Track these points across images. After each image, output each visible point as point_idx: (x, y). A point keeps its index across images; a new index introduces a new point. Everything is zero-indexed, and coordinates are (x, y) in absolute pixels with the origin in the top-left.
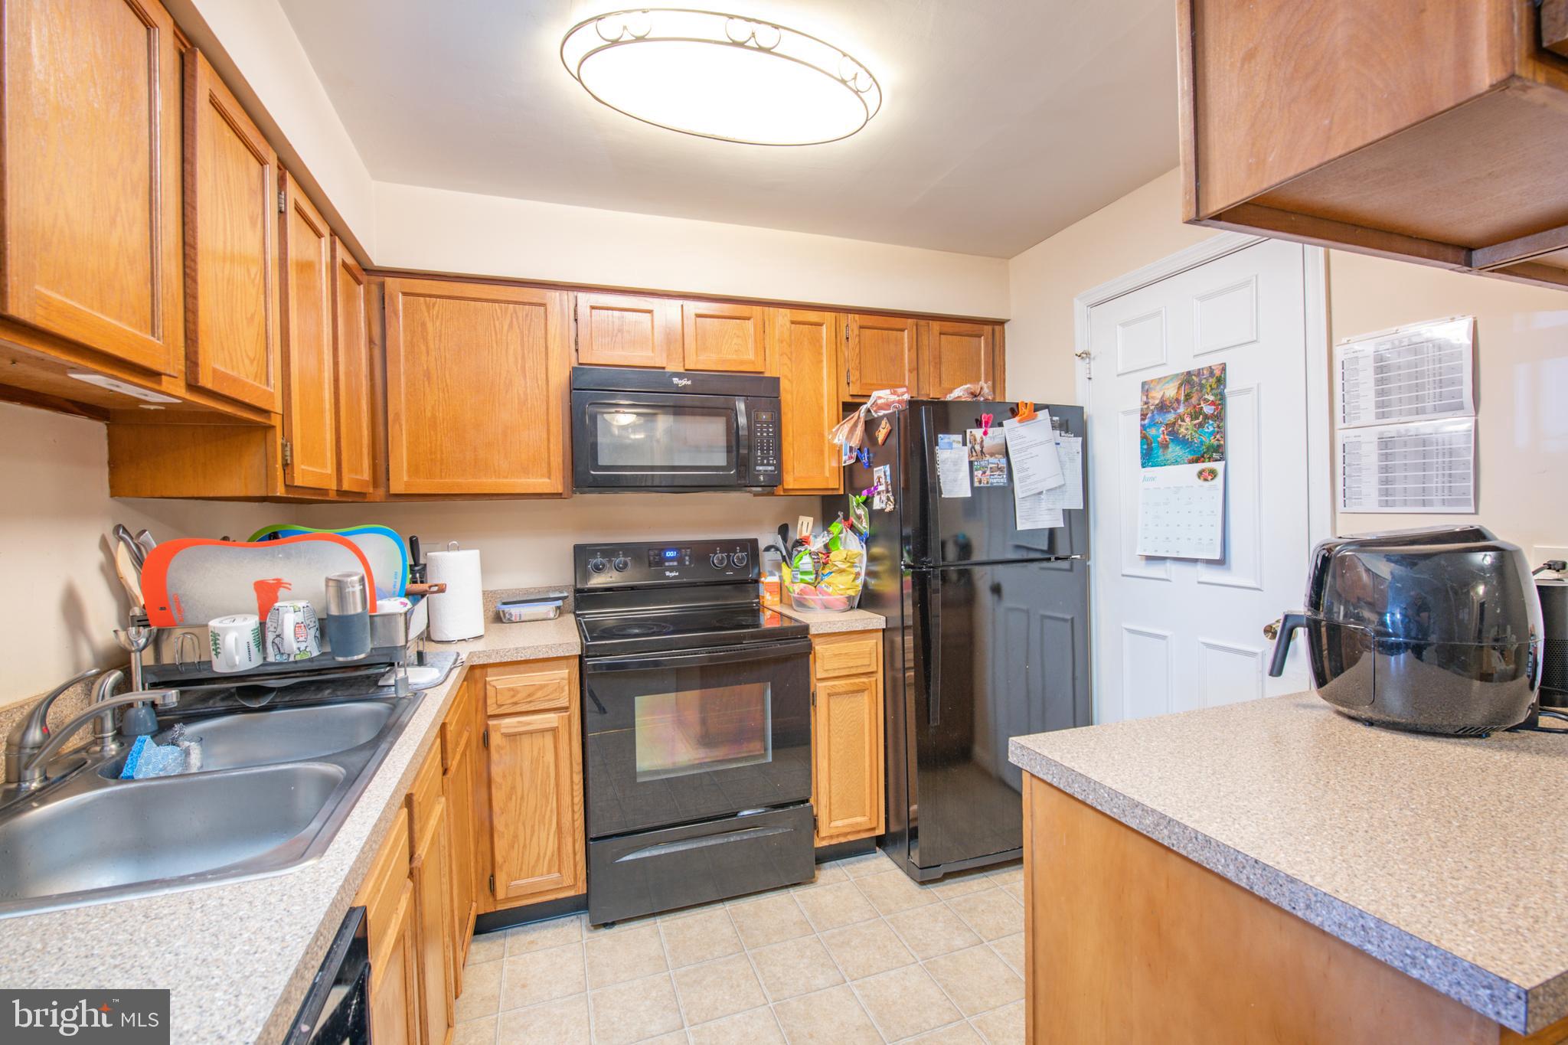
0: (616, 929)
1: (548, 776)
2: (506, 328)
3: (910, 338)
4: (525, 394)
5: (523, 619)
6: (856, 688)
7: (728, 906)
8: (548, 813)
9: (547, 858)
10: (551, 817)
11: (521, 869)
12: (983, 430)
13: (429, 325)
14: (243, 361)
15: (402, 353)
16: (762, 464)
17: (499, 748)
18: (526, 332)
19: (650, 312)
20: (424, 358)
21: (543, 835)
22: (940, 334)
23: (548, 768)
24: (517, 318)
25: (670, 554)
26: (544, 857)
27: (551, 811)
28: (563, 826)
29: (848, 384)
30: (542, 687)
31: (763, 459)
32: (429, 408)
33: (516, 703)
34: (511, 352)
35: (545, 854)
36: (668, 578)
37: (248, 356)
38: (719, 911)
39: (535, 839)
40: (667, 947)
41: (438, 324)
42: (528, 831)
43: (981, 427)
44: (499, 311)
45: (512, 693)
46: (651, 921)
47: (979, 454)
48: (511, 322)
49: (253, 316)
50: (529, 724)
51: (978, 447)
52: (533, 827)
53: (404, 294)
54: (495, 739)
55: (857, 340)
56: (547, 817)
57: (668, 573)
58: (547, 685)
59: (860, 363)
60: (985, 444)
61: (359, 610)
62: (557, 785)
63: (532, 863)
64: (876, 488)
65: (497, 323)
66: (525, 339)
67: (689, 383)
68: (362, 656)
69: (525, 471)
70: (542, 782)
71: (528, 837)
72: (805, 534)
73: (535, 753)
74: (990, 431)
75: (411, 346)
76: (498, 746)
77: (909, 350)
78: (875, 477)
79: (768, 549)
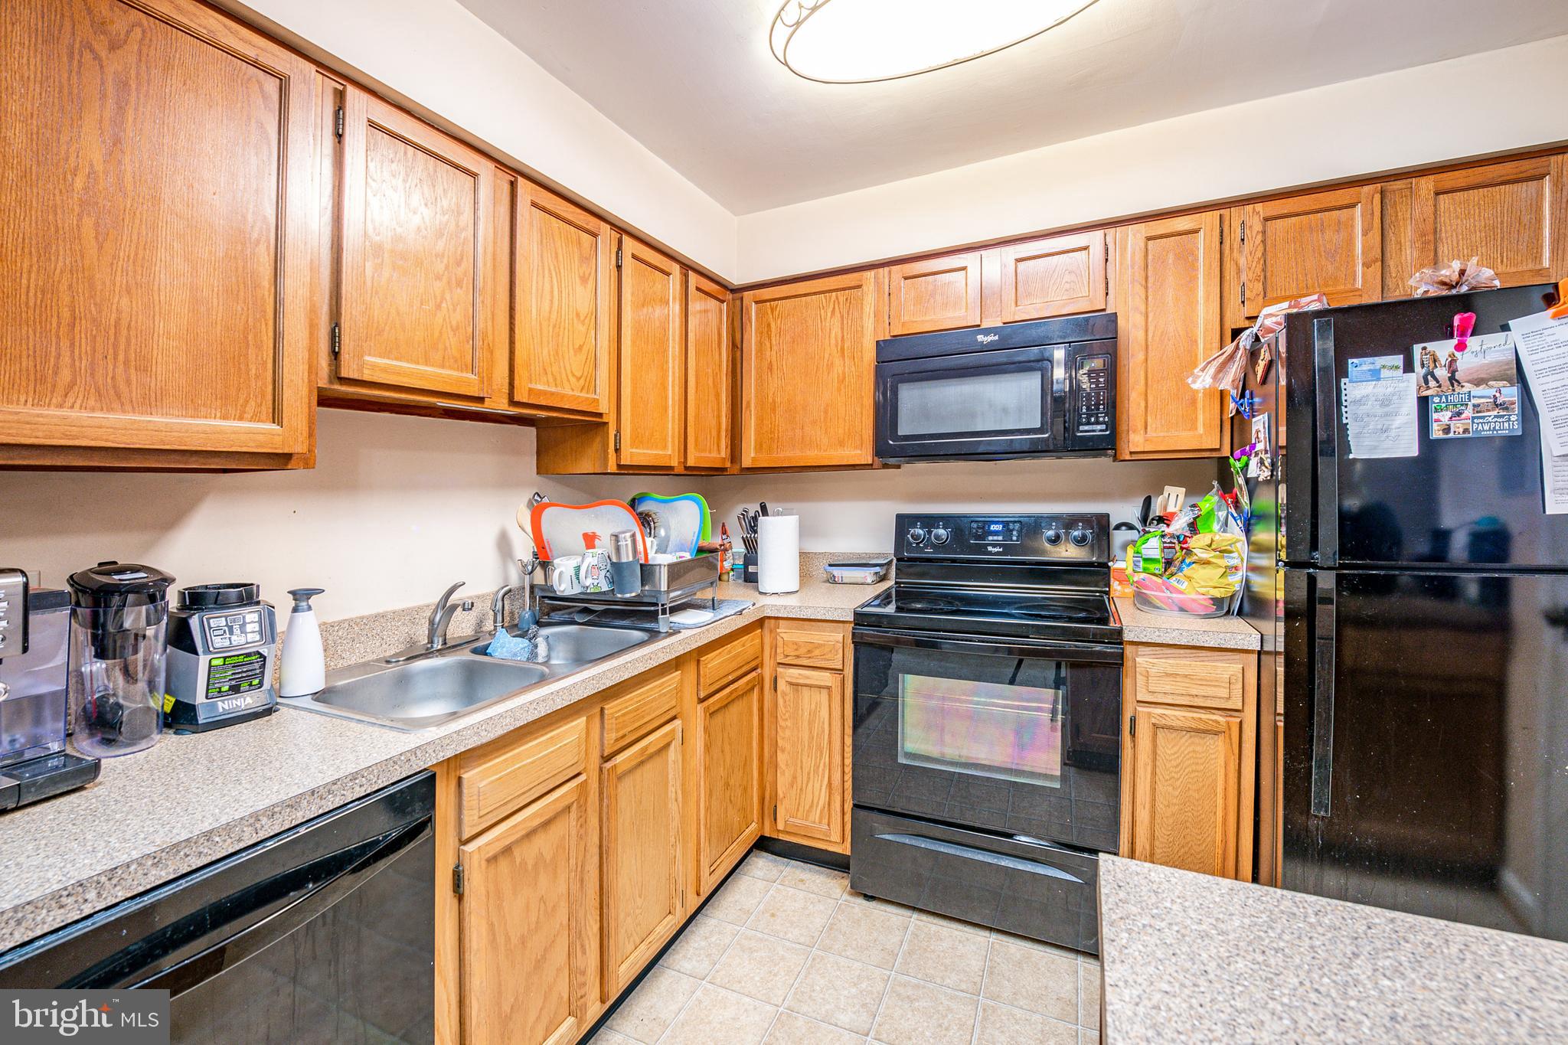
0: (873, 904)
1: (823, 731)
2: (829, 314)
3: (1368, 216)
4: (844, 373)
5: (845, 581)
6: (1201, 726)
7: (994, 937)
8: (822, 765)
9: (819, 808)
10: (823, 770)
11: (798, 810)
12: (1455, 341)
13: (773, 325)
14: (568, 381)
15: (753, 353)
16: (1089, 423)
17: (784, 694)
18: (845, 315)
19: (964, 269)
20: (768, 353)
21: (817, 786)
22: (1437, 194)
23: (823, 723)
24: (839, 303)
25: (994, 527)
26: (817, 806)
27: (824, 766)
28: (833, 782)
29: (1243, 302)
30: (819, 646)
31: (1089, 416)
32: (770, 395)
33: (798, 657)
34: (833, 335)
35: (818, 803)
36: (990, 553)
37: (574, 375)
38: (982, 937)
39: (810, 785)
40: (905, 947)
41: (779, 322)
42: (805, 779)
43: (1451, 336)
44: (824, 301)
45: (795, 647)
46: (907, 913)
47: (1446, 383)
48: (834, 308)
49: (581, 347)
50: (808, 678)
51: (1442, 373)
52: (809, 774)
53: (757, 302)
54: (782, 685)
55: (1260, 238)
56: (821, 769)
57: (990, 548)
58: (824, 645)
59: (1264, 270)
60: (1459, 365)
61: (631, 559)
62: (830, 742)
63: (807, 807)
64: (1253, 447)
65: (822, 311)
66: (845, 322)
67: (997, 338)
68: (633, 594)
69: (841, 444)
70: (818, 734)
71: (805, 782)
72: (1171, 509)
73: (813, 706)
74: (1473, 342)
75: (760, 344)
76: (783, 691)
77: (1365, 233)
78: (1254, 432)
79: (1118, 527)
